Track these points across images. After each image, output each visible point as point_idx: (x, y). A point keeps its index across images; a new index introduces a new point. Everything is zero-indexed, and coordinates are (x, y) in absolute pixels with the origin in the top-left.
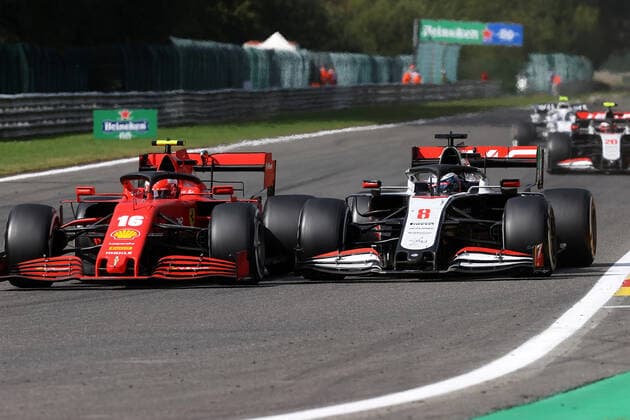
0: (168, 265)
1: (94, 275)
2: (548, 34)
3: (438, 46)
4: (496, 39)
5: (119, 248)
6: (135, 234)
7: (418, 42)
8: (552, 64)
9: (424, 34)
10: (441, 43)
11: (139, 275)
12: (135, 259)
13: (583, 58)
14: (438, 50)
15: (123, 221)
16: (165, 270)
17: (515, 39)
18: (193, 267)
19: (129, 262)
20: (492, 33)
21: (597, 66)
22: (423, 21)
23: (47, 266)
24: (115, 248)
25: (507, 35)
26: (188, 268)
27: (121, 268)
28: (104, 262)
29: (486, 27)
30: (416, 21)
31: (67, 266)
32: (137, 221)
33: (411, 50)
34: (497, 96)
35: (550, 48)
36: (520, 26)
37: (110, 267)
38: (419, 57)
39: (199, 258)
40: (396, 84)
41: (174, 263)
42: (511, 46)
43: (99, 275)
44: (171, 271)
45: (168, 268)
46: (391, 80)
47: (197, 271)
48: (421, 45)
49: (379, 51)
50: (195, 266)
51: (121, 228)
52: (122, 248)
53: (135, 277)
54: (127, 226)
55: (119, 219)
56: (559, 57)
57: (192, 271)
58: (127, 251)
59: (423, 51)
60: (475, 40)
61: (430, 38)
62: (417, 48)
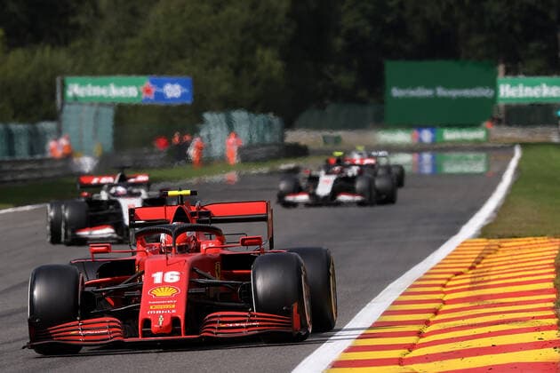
0: (216, 322)
1: (138, 337)
2: (225, 88)
3: (86, 108)
4: (160, 96)
5: (161, 307)
6: (174, 291)
7: (63, 104)
8: (230, 125)
9: (70, 94)
10: (92, 104)
11: (187, 334)
12: (181, 317)
13: (271, 115)
14: (88, 113)
15: (158, 277)
16: (214, 328)
17: (183, 95)
18: (241, 322)
19: (175, 321)
20: (154, 89)
21: (289, 124)
22: (68, 79)
23: (83, 330)
24: (157, 307)
25: (173, 91)
26: (237, 325)
27: (167, 327)
28: (147, 323)
29: (146, 81)
30: (58, 80)
31: (106, 328)
32: (173, 277)
33: (53, 116)
34: (162, 167)
35: (227, 105)
36: (188, 79)
37: (155, 327)
38: (65, 123)
39: (246, 314)
40: (38, 157)
41: (221, 319)
42: (179, 103)
43: (143, 336)
44: (219, 328)
45: (216, 326)
46: (32, 151)
47: (247, 327)
48: (67, 107)
49: (15, 118)
50: (244, 321)
51: (158, 285)
52: (165, 307)
53: (183, 336)
54: (164, 284)
55: (154, 275)
56: (239, 116)
57: (242, 327)
58: (171, 310)
59: (70, 115)
60: (132, 98)
61: (76, 98)
62: (61, 111)
